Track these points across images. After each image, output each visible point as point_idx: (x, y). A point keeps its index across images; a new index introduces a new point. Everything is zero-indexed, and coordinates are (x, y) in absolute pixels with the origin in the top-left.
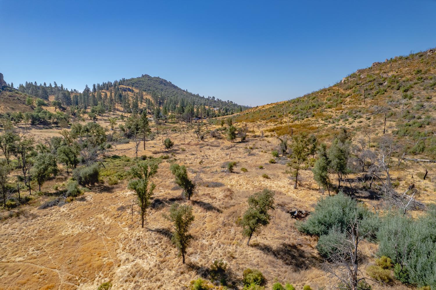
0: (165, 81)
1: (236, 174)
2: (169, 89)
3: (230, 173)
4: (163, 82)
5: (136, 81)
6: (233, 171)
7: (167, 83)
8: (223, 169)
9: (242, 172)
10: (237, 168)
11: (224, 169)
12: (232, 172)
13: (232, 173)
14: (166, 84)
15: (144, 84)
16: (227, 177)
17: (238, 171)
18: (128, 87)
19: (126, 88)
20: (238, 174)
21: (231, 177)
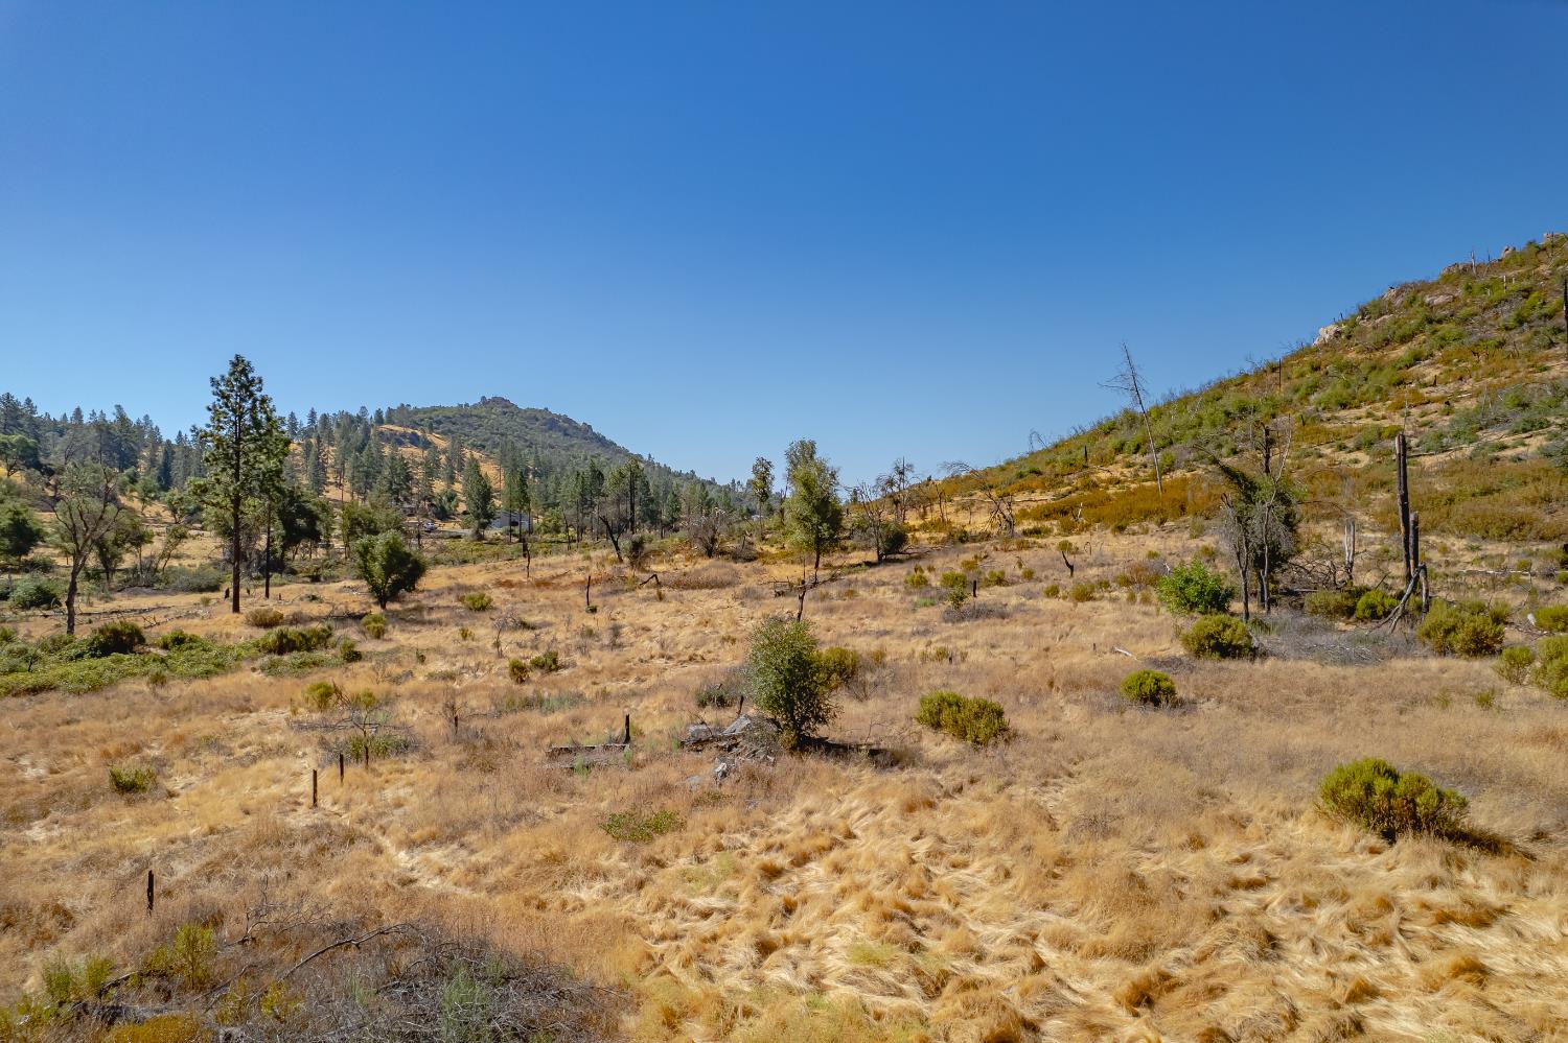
0: (567, 420)
1: (868, 776)
2: (580, 447)
3: (788, 761)
4: (561, 423)
5: (450, 415)
6: (822, 731)
7: (576, 427)
8: (710, 715)
9: (937, 746)
10: (874, 705)
11: (727, 714)
12: (804, 744)
13: (811, 762)
14: (570, 431)
15: (480, 426)
16: (728, 814)
17: (889, 737)
18: (410, 431)
19: (404, 435)
20: (896, 777)
21: (788, 822)
